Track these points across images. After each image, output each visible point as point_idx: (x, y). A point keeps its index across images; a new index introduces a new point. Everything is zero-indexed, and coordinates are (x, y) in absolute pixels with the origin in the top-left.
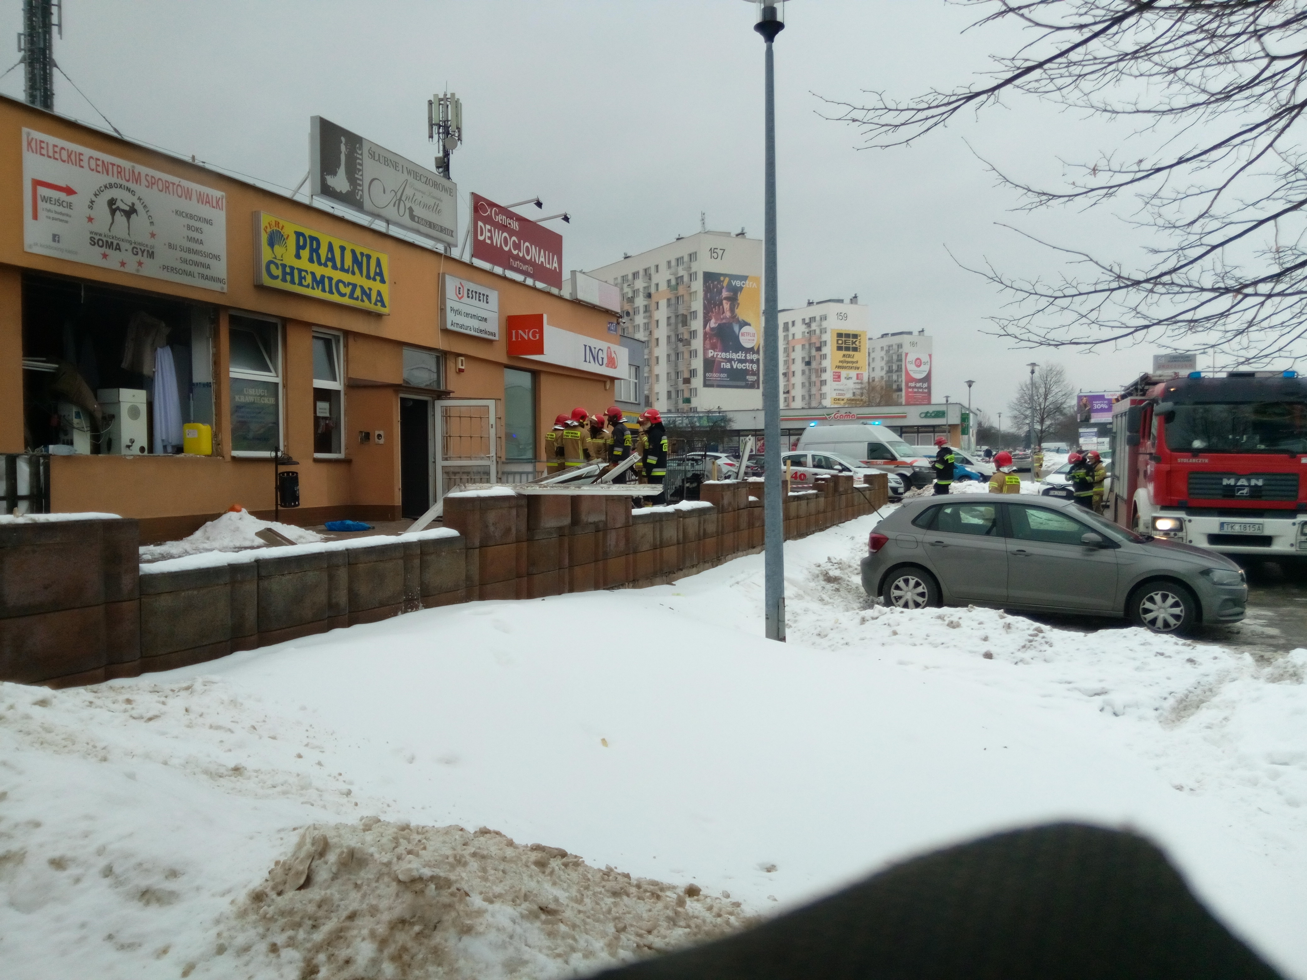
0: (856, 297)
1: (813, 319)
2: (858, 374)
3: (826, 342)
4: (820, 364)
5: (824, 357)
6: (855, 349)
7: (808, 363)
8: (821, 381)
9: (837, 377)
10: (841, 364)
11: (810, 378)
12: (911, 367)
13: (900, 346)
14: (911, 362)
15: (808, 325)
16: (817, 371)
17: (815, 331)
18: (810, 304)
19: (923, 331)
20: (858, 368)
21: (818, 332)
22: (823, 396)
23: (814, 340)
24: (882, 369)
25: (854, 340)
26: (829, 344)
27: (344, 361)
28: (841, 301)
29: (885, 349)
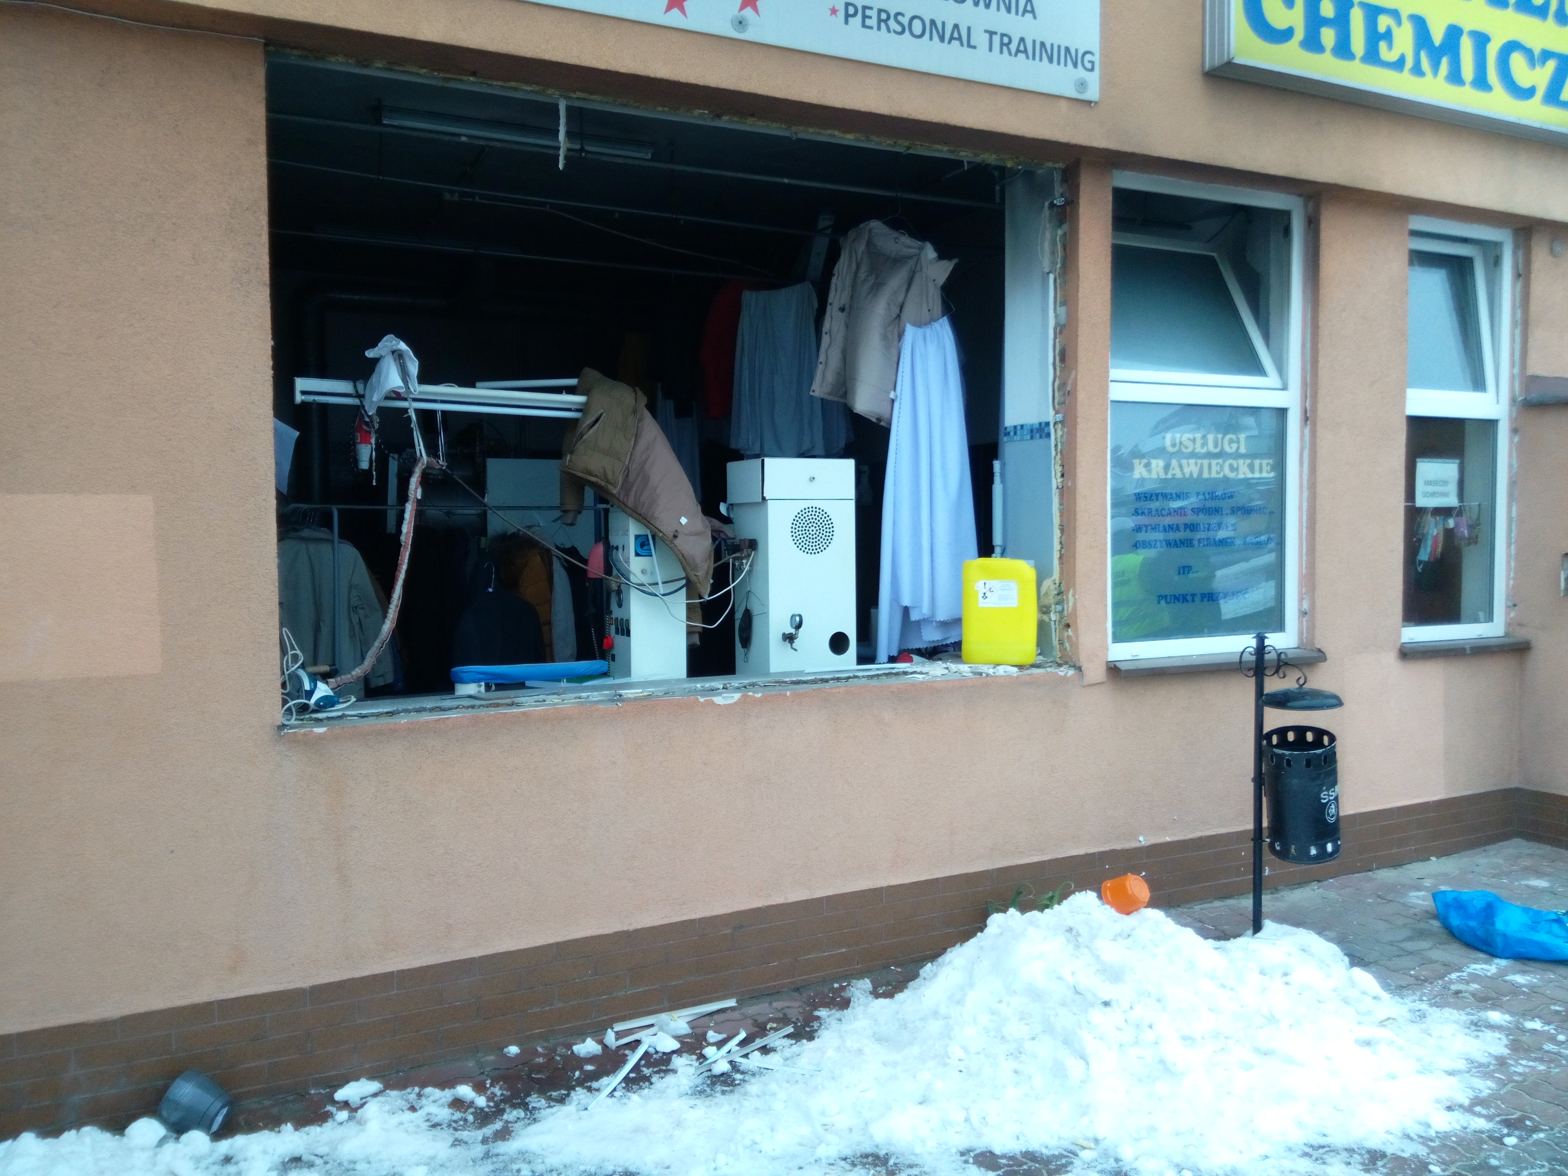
27: (1514, 324)
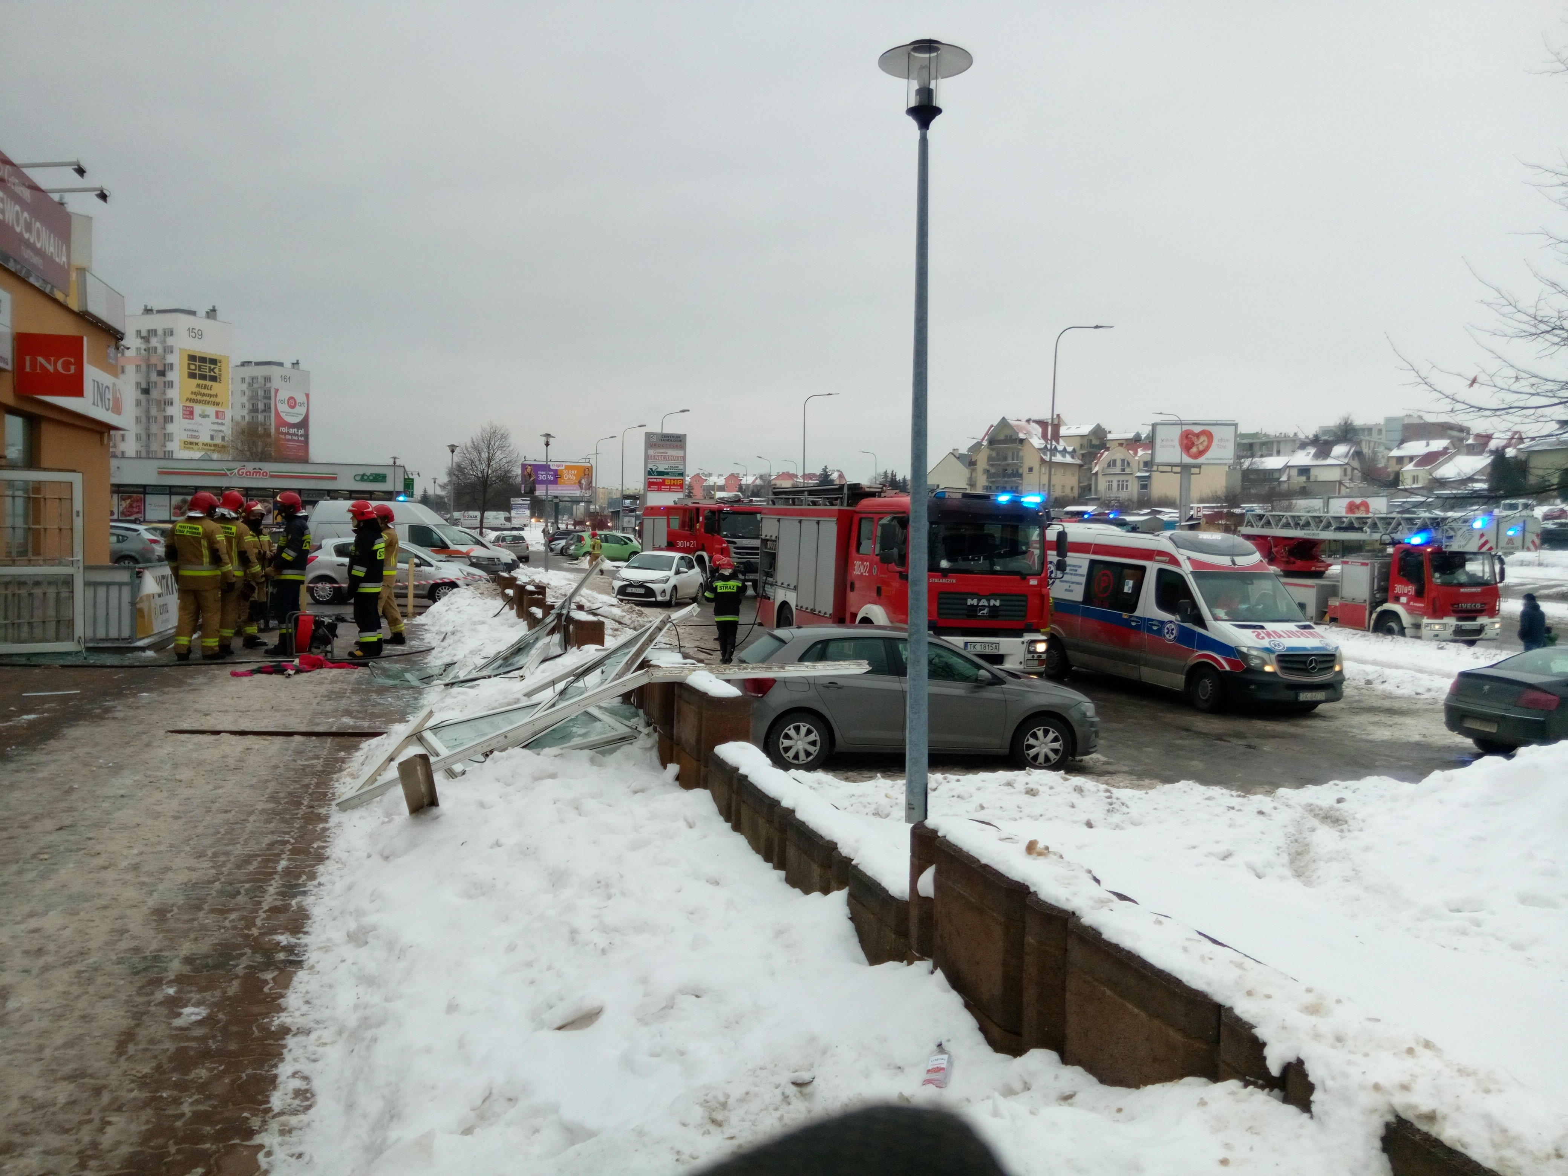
0: (214, 310)
1: (152, 332)
2: (217, 412)
3: (172, 365)
4: (164, 393)
5: (170, 384)
6: (214, 379)
7: (146, 391)
8: (165, 417)
9: (189, 414)
10: (193, 397)
11: (148, 411)
12: (283, 408)
13: (267, 379)
14: (283, 402)
15: (146, 339)
16: (158, 402)
17: (156, 348)
18: (148, 311)
19: (297, 363)
20: (218, 404)
21: (160, 350)
22: (168, 437)
23: (154, 360)
24: (243, 406)
25: (213, 366)
26: (176, 367)
28: (192, 313)
29: (247, 381)
